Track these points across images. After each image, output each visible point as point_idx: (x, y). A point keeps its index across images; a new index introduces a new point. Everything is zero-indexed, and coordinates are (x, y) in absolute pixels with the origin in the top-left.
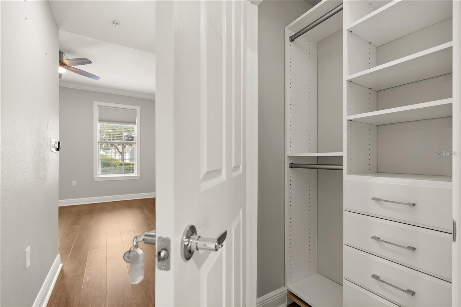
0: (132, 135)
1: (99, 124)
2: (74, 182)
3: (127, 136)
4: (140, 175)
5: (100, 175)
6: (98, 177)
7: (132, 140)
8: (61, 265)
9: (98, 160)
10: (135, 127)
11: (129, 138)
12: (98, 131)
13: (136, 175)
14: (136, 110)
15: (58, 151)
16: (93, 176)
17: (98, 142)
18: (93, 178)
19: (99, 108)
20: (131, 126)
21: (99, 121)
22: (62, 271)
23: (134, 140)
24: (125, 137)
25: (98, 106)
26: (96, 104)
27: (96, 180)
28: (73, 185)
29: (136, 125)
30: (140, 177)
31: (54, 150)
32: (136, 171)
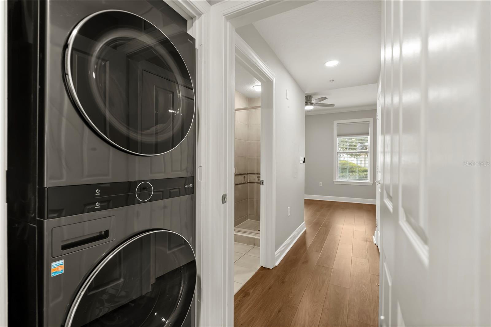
0: (366, 145)
1: (337, 139)
2: (321, 183)
3: (361, 146)
4: (372, 182)
5: (338, 178)
6: (337, 181)
7: (366, 149)
8: (305, 228)
9: (337, 167)
10: (369, 137)
11: (363, 147)
12: (337, 144)
13: (369, 182)
14: (369, 121)
15: (304, 163)
16: (333, 180)
17: (337, 153)
18: (333, 182)
19: (338, 125)
20: (365, 137)
21: (338, 136)
22: (305, 231)
23: (368, 149)
24: (359, 147)
25: (337, 124)
26: (335, 122)
27: (335, 183)
28: (320, 185)
29: (369, 136)
30: (373, 184)
31: (302, 162)
32: (368, 178)
